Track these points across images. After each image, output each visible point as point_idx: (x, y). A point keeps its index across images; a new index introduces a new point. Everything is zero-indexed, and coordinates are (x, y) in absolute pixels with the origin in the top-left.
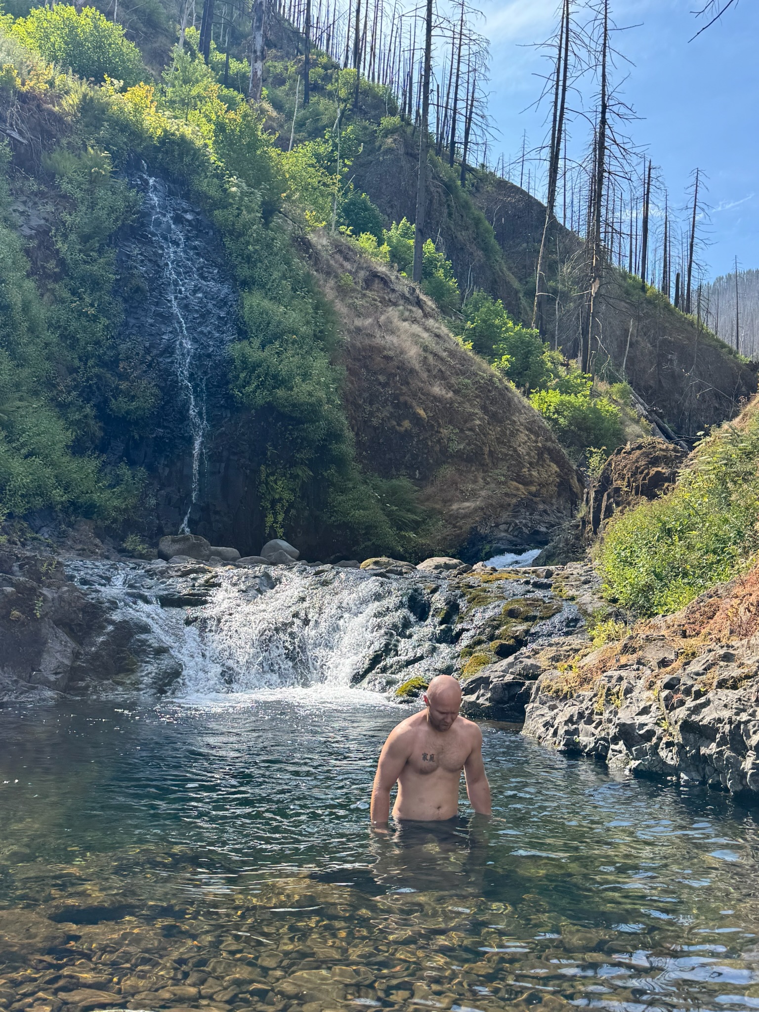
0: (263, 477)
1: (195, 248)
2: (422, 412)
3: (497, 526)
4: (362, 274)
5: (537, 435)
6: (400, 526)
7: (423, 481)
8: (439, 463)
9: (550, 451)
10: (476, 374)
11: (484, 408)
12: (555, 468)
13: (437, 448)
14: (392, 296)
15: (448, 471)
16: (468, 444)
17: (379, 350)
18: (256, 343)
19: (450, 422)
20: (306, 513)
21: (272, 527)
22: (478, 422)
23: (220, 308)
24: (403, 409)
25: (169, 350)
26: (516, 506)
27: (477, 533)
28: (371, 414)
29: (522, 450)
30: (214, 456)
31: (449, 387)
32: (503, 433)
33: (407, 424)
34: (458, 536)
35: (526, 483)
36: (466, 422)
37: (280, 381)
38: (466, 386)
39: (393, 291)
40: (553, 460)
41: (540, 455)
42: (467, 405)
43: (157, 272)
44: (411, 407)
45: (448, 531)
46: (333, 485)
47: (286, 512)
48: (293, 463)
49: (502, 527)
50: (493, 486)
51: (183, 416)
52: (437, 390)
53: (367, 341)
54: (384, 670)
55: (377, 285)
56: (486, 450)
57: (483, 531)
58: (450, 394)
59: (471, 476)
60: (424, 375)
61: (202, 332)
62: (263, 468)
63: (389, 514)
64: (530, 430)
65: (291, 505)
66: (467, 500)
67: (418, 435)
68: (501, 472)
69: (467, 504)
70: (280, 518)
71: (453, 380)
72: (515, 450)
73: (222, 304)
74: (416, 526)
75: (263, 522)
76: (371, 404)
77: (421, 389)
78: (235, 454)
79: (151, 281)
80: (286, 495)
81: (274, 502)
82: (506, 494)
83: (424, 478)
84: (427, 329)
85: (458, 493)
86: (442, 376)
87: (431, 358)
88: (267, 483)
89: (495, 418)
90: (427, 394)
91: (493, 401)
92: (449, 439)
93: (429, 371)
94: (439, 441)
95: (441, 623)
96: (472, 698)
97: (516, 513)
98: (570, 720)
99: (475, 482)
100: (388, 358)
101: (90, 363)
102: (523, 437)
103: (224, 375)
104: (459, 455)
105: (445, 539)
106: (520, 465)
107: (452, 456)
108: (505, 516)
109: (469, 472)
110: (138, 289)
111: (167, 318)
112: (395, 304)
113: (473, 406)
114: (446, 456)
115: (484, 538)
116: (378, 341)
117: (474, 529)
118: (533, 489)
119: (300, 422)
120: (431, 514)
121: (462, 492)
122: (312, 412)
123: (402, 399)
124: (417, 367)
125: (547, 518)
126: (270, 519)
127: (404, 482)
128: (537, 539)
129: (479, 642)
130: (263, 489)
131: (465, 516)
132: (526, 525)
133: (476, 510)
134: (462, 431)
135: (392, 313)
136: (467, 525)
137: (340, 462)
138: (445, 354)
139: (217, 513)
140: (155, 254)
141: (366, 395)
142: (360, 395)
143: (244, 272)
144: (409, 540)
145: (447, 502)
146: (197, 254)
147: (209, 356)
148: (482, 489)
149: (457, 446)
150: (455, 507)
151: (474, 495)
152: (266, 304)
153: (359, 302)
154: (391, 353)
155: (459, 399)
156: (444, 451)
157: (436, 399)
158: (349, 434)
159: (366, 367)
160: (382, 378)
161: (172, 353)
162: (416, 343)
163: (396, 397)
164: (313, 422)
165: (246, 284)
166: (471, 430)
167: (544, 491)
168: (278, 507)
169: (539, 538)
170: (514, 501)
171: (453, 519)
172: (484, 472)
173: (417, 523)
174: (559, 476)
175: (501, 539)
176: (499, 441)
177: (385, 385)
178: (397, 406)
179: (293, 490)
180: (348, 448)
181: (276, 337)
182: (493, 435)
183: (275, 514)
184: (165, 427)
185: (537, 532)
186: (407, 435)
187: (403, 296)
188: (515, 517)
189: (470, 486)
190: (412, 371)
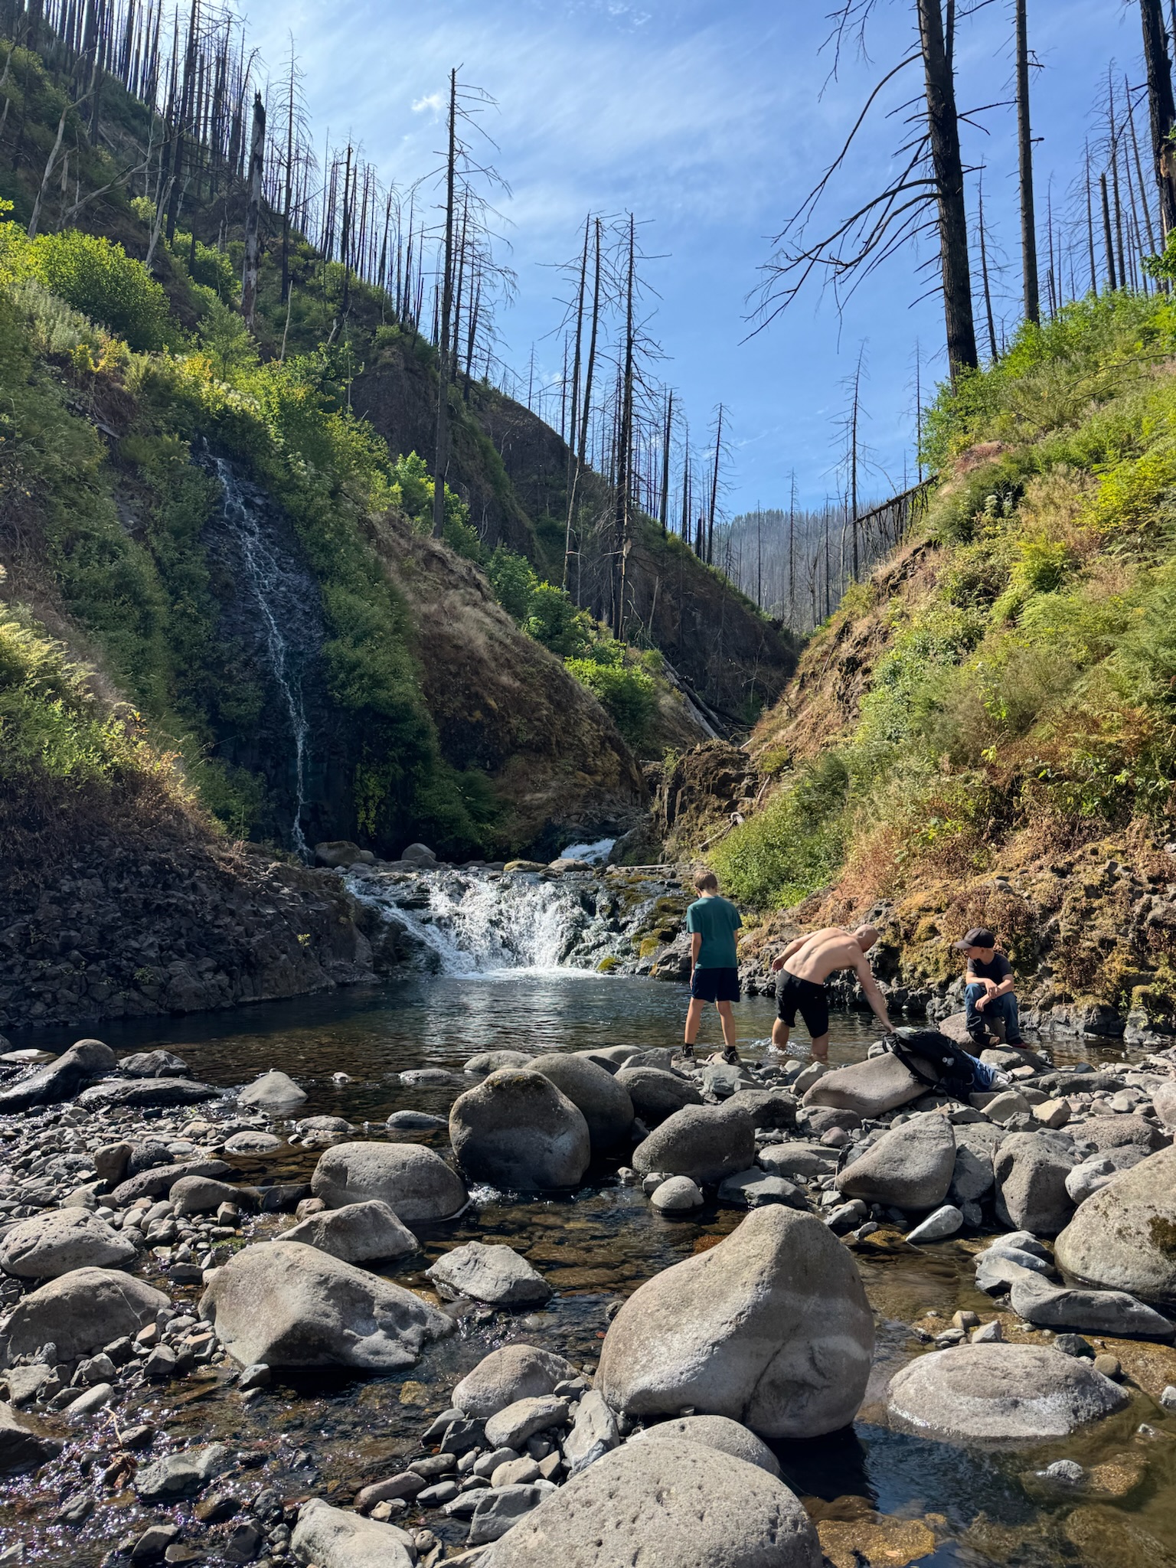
0: (358, 774)
1: (269, 536)
2: (493, 703)
3: (569, 816)
4: (420, 553)
5: (598, 724)
6: (477, 817)
7: (494, 770)
8: (510, 753)
9: (610, 739)
10: (539, 663)
11: (549, 697)
12: (616, 757)
13: (508, 739)
14: (452, 578)
15: (517, 762)
16: (537, 734)
17: (447, 639)
18: (349, 640)
19: (518, 712)
20: (395, 809)
21: (364, 824)
22: (545, 712)
23: (303, 602)
24: (474, 700)
25: (263, 649)
26: (586, 797)
27: (552, 825)
28: (443, 704)
29: (586, 740)
30: (315, 759)
31: (516, 675)
32: (568, 722)
33: (478, 714)
34: (533, 827)
35: (591, 772)
36: (533, 712)
37: (378, 682)
38: (531, 674)
39: (451, 571)
40: (613, 748)
41: (602, 744)
42: (534, 695)
43: (240, 564)
44: (482, 698)
45: (523, 822)
46: (419, 779)
47: (378, 808)
48: (385, 760)
49: (574, 817)
50: (561, 776)
51: (286, 718)
52: (505, 679)
53: (436, 630)
54: (578, 953)
55: (435, 565)
56: (554, 739)
57: (557, 821)
58: (517, 684)
59: (540, 766)
60: (493, 665)
61: (291, 629)
62: (358, 766)
63: (468, 806)
64: (591, 718)
65: (382, 802)
66: (539, 791)
67: (489, 726)
68: (567, 762)
69: (539, 795)
70: (372, 814)
71: (519, 669)
72: (580, 740)
73: (305, 597)
74: (492, 817)
75: (356, 819)
76: (443, 694)
77: (490, 679)
78: (334, 753)
79: (236, 574)
80: (378, 792)
81: (366, 799)
82: (575, 785)
83: (494, 768)
84: (488, 614)
85: (529, 784)
86: (508, 664)
87: (498, 649)
88: (361, 781)
89: (560, 708)
90: (497, 685)
91: (557, 690)
92: (518, 729)
93: (496, 660)
94: (509, 732)
95: (609, 917)
97: (586, 804)
99: (544, 772)
100: (457, 647)
101: (197, 664)
102: (586, 726)
103: (319, 674)
104: (528, 745)
105: (520, 830)
106: (585, 755)
107: (521, 746)
108: (576, 807)
109: (538, 762)
110: (227, 585)
111: (256, 615)
112: (456, 587)
113: (539, 695)
114: (515, 747)
115: (557, 829)
116: (447, 629)
117: (548, 820)
118: (599, 778)
119: (393, 721)
120: (505, 805)
121: (533, 782)
122: (406, 711)
123: (473, 689)
124: (486, 655)
125: (615, 809)
126: (362, 815)
127: (479, 774)
128: (607, 830)
129: (644, 931)
130: (357, 786)
131: (539, 807)
132: (595, 816)
133: (548, 800)
134: (530, 720)
135: (454, 597)
136: (541, 816)
137: (426, 757)
138: (508, 641)
139: (325, 813)
140: (236, 544)
141: (437, 685)
142: (432, 685)
143: (320, 561)
144: (487, 832)
145: (520, 793)
146: (273, 543)
147: (301, 654)
148: (552, 779)
149: (525, 737)
150: (528, 797)
151: (545, 786)
152: (351, 599)
153: (423, 586)
154: (460, 643)
155: (526, 688)
156: (513, 742)
157: (505, 689)
158: (434, 729)
159: (436, 656)
160: (453, 668)
161: (266, 651)
162: (481, 630)
163: (467, 687)
164: (404, 720)
165: (320, 575)
166: (538, 720)
167: (608, 780)
168: (371, 803)
169: (609, 828)
170: (583, 791)
171: (526, 810)
172: (553, 762)
173: (492, 813)
174: (620, 765)
175: (573, 829)
176: (565, 731)
177: (456, 675)
178: (469, 697)
179: (384, 787)
180: (434, 744)
181: (367, 634)
182: (559, 724)
183: (367, 810)
184: (268, 729)
185: (607, 823)
186: (478, 726)
187: (462, 578)
188: (586, 807)
189: (541, 777)
190: (481, 661)
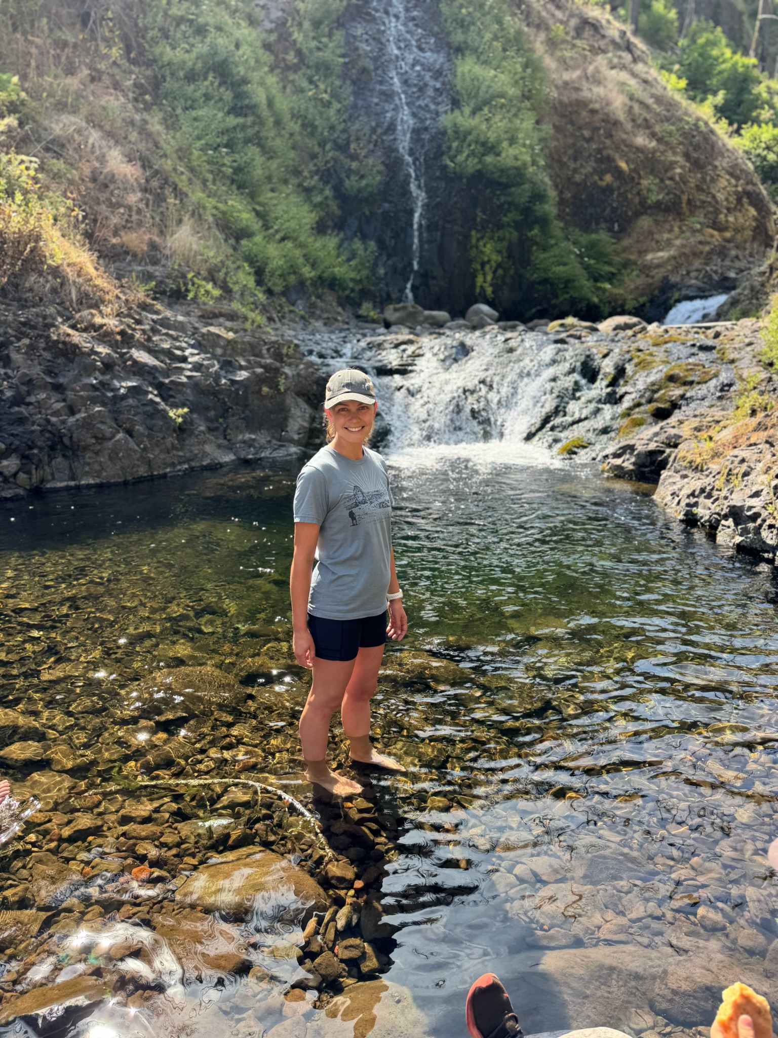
0: (474, 241)
2: (623, 165)
3: (688, 273)
4: (573, 22)
5: (738, 178)
6: (596, 278)
7: (621, 232)
8: (637, 215)
9: (748, 194)
10: (681, 120)
11: (687, 156)
12: (753, 212)
13: (637, 200)
14: (602, 43)
15: (645, 222)
16: (668, 194)
17: (583, 104)
18: (467, 110)
19: (652, 172)
20: (512, 272)
21: (482, 287)
22: (678, 171)
24: (606, 163)
26: (709, 253)
27: (668, 281)
28: (575, 171)
29: (720, 196)
30: (431, 227)
31: (653, 135)
32: (703, 180)
33: (608, 178)
34: (650, 285)
35: (721, 229)
36: (666, 171)
37: (490, 148)
38: (670, 134)
39: (603, 37)
40: (751, 204)
41: (739, 200)
42: (669, 153)
44: (614, 160)
45: (641, 281)
46: (537, 244)
47: (494, 272)
48: (500, 226)
49: (693, 274)
50: (688, 234)
51: (405, 192)
52: (641, 140)
53: (574, 96)
55: (588, 32)
56: (685, 198)
57: (675, 279)
58: (654, 144)
59: (667, 226)
60: (629, 126)
62: (473, 233)
63: (587, 267)
64: (731, 175)
65: (499, 266)
66: (662, 250)
67: (619, 188)
68: (696, 221)
69: (661, 254)
70: (489, 278)
71: (657, 128)
72: (714, 197)
74: (611, 277)
75: (474, 282)
76: (575, 160)
77: (624, 141)
78: (449, 222)
80: (496, 258)
81: (483, 265)
82: (701, 243)
83: (622, 230)
84: (634, 75)
85: (653, 244)
86: (647, 125)
87: (636, 108)
88: (477, 247)
89: (697, 165)
90: (630, 146)
91: (697, 147)
92: (649, 190)
93: (633, 120)
94: (639, 193)
96: (618, 461)
97: (708, 260)
98: (693, 494)
99: (671, 231)
100: (593, 112)
102: (723, 183)
104: (658, 205)
105: (637, 288)
106: (717, 212)
107: (650, 207)
108: (697, 264)
109: (665, 221)
110: (364, 70)
112: (604, 52)
113: (675, 153)
114: (644, 208)
115: (674, 286)
116: (586, 94)
117: (666, 278)
118: (728, 235)
119: (506, 186)
120: (626, 265)
121: (657, 242)
122: (517, 176)
123: (605, 153)
124: (621, 116)
125: (738, 264)
126: (480, 279)
127: (603, 236)
128: (725, 285)
129: (639, 405)
130: (473, 253)
131: (659, 266)
132: (716, 272)
133: (669, 259)
134: (662, 180)
135: (601, 61)
136: (659, 274)
137: (544, 222)
138: (650, 101)
139: (434, 278)
141: (570, 152)
142: (565, 153)
143: (458, 37)
144: (604, 290)
145: (643, 253)
147: (426, 129)
148: (677, 238)
149: (654, 197)
150: (649, 257)
151: (669, 243)
152: (478, 70)
153: (567, 54)
154: (597, 106)
155: (662, 148)
156: (643, 203)
157: (639, 150)
158: (552, 194)
159: (572, 123)
160: (587, 133)
162: (622, 92)
163: (599, 151)
164: (519, 184)
165: (459, 50)
166: (671, 179)
167: (739, 236)
168: (487, 268)
169: (727, 284)
170: (707, 248)
171: (646, 269)
172: (681, 220)
173: (613, 274)
174: (756, 219)
175: (690, 286)
176: (699, 188)
177: (589, 140)
178: (599, 161)
179: (499, 252)
180: (550, 208)
181: (486, 102)
182: (692, 182)
183: (484, 275)
184: (390, 202)
185: (726, 279)
186: (609, 189)
187: (613, 42)
188: (707, 264)
189: (666, 236)
190: (616, 123)
